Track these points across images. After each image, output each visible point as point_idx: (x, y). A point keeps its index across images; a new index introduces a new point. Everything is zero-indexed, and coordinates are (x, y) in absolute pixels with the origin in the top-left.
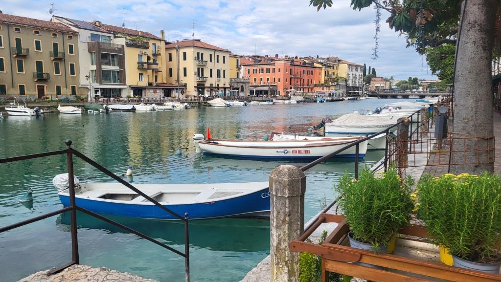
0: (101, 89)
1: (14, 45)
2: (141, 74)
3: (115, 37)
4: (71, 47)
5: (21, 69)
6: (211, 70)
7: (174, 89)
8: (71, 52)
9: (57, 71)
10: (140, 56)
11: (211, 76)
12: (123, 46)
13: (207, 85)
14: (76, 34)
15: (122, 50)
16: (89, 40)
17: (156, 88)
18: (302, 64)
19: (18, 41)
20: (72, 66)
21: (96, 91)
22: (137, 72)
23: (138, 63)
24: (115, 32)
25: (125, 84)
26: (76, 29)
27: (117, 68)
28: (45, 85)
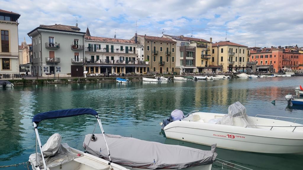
0: (185, 69)
1: (153, 50)
2: (202, 61)
3: (191, 43)
4: (173, 49)
5: (155, 61)
6: (236, 57)
7: (217, 68)
8: (173, 51)
9: (167, 61)
10: (203, 51)
11: (236, 61)
12: (195, 47)
13: (234, 66)
14: (176, 43)
15: (194, 49)
16: (180, 45)
17: (209, 68)
18: (290, 52)
19: (155, 47)
20: (173, 58)
21: (183, 70)
22: (201, 60)
23: (202, 55)
24: (191, 40)
25: (195, 66)
26: (175, 41)
27: (192, 58)
28: (163, 67)
